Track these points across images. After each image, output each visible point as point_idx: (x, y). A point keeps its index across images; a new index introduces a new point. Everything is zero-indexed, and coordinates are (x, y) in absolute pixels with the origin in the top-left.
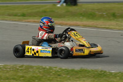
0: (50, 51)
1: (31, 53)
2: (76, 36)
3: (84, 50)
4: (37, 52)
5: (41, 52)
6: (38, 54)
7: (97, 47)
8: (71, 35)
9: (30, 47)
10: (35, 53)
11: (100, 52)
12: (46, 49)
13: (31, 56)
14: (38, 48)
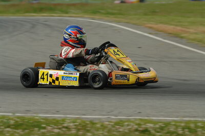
0: (76, 78)
1: (47, 81)
2: (117, 54)
3: (128, 75)
5: (63, 79)
6: (58, 82)
7: (150, 73)
8: (109, 53)
9: (46, 71)
10: (54, 81)
11: (153, 79)
12: (70, 74)
13: (47, 85)
14: (57, 73)
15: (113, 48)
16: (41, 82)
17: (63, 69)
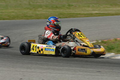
0: (54, 49)
1: (36, 51)
2: (81, 36)
3: (86, 49)
4: (42, 50)
6: (42, 52)
7: (100, 49)
8: (75, 35)
9: (35, 45)
10: (40, 51)
11: (102, 53)
12: (50, 47)
13: (36, 53)
14: (42, 46)
15: (78, 32)
16: (32, 51)
17: (46, 44)
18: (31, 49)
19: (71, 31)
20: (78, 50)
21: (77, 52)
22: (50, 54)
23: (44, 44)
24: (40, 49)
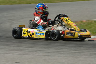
0: (44, 34)
1: (27, 35)
2: (68, 21)
3: (74, 33)
4: (33, 34)
5: (36, 34)
6: (33, 36)
7: (86, 32)
8: (63, 20)
9: (26, 29)
10: (31, 35)
11: (88, 36)
12: (40, 31)
13: (27, 37)
14: (33, 31)
15: (66, 18)
16: (23, 35)
17: (36, 29)
18: (23, 33)
19: (59, 16)
20: (67, 34)
21: (66, 36)
22: (40, 38)
23: (35, 28)
24: (31, 33)
